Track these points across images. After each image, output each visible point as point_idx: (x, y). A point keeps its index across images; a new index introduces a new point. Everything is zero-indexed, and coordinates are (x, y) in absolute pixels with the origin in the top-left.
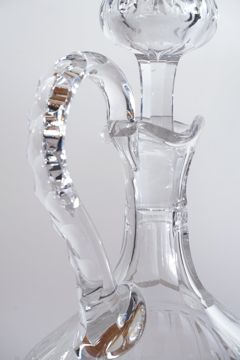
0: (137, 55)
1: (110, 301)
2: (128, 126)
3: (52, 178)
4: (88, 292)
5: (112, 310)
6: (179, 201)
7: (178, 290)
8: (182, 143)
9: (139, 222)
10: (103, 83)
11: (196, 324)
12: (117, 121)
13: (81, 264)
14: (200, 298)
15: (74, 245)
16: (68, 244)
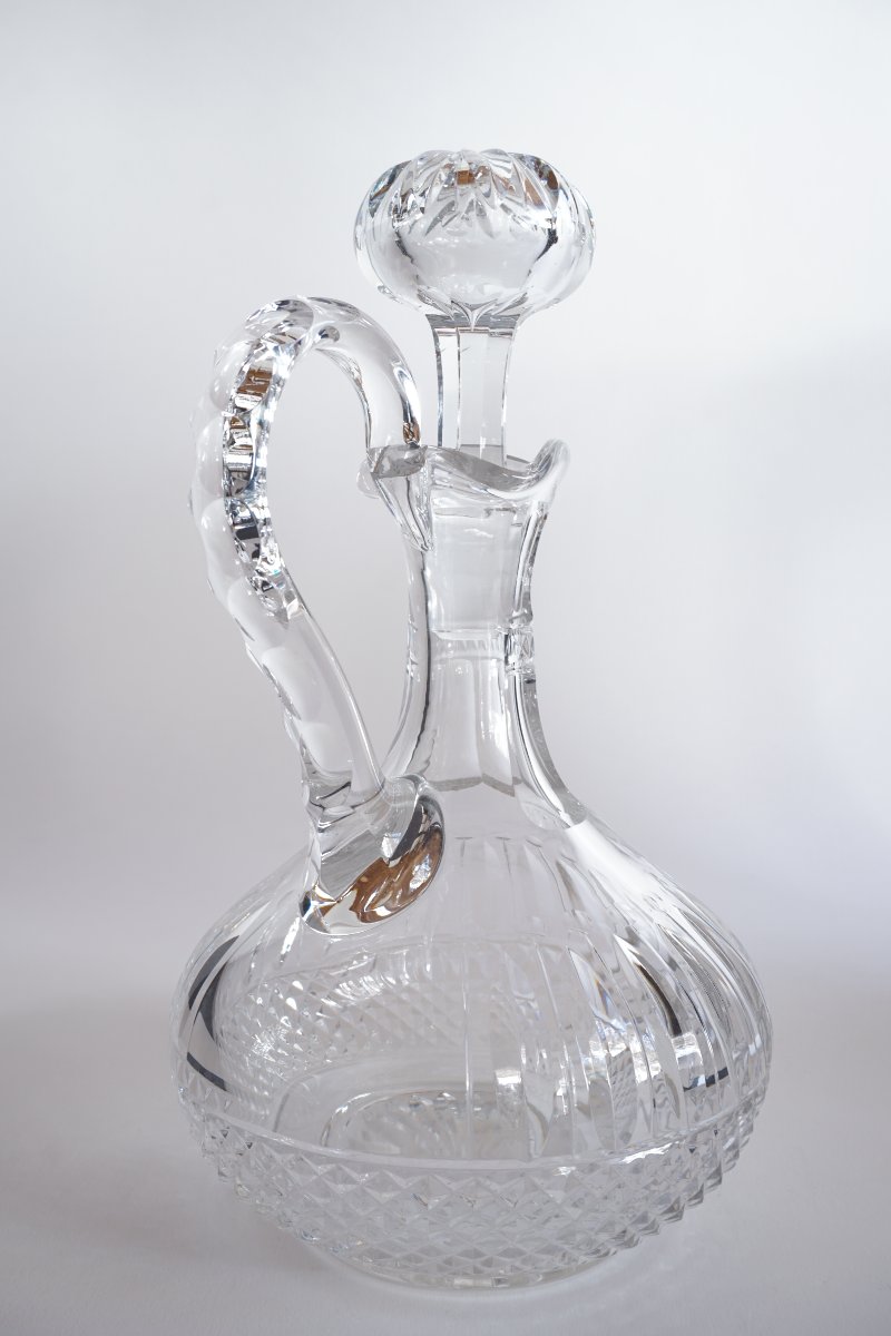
0: (430, 318)
1: (371, 811)
2: (407, 455)
3: (245, 557)
4: (324, 793)
5: (375, 829)
6: (515, 614)
7: (513, 794)
8: (524, 489)
9: (435, 658)
10: (359, 371)
11: (559, 865)
12: (386, 448)
13: (306, 730)
14: (557, 810)
15: (293, 698)
16: (282, 695)
